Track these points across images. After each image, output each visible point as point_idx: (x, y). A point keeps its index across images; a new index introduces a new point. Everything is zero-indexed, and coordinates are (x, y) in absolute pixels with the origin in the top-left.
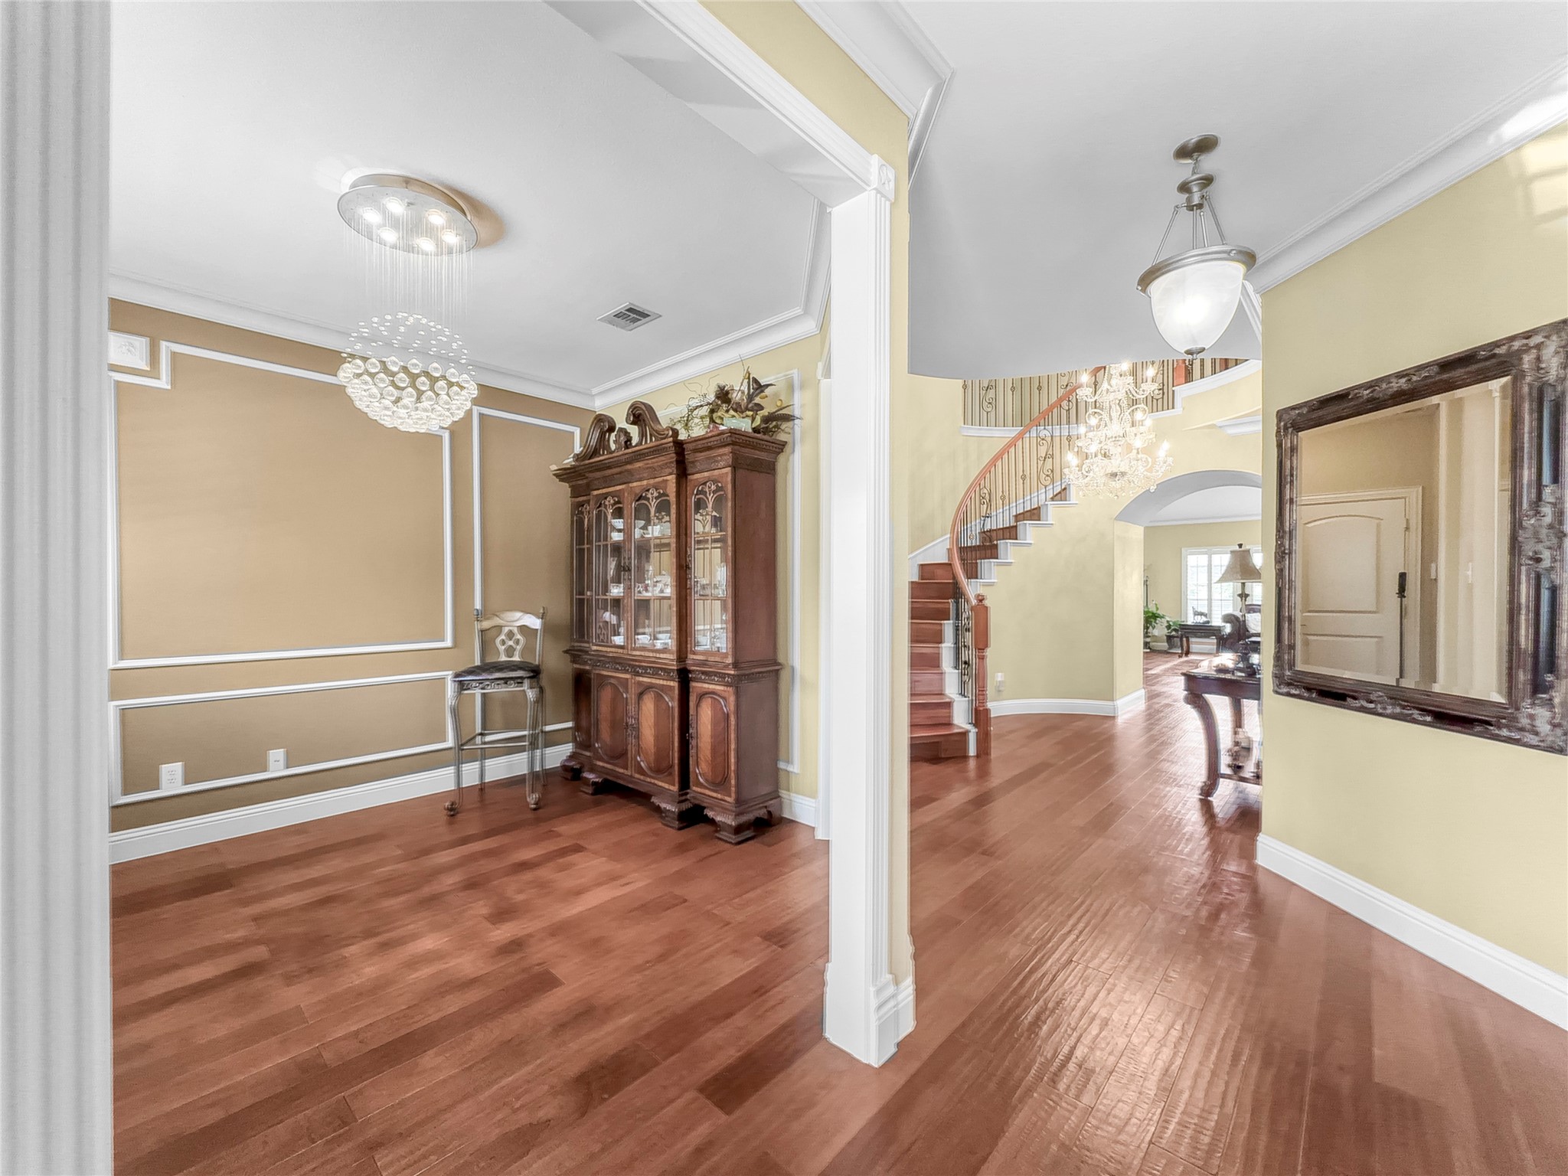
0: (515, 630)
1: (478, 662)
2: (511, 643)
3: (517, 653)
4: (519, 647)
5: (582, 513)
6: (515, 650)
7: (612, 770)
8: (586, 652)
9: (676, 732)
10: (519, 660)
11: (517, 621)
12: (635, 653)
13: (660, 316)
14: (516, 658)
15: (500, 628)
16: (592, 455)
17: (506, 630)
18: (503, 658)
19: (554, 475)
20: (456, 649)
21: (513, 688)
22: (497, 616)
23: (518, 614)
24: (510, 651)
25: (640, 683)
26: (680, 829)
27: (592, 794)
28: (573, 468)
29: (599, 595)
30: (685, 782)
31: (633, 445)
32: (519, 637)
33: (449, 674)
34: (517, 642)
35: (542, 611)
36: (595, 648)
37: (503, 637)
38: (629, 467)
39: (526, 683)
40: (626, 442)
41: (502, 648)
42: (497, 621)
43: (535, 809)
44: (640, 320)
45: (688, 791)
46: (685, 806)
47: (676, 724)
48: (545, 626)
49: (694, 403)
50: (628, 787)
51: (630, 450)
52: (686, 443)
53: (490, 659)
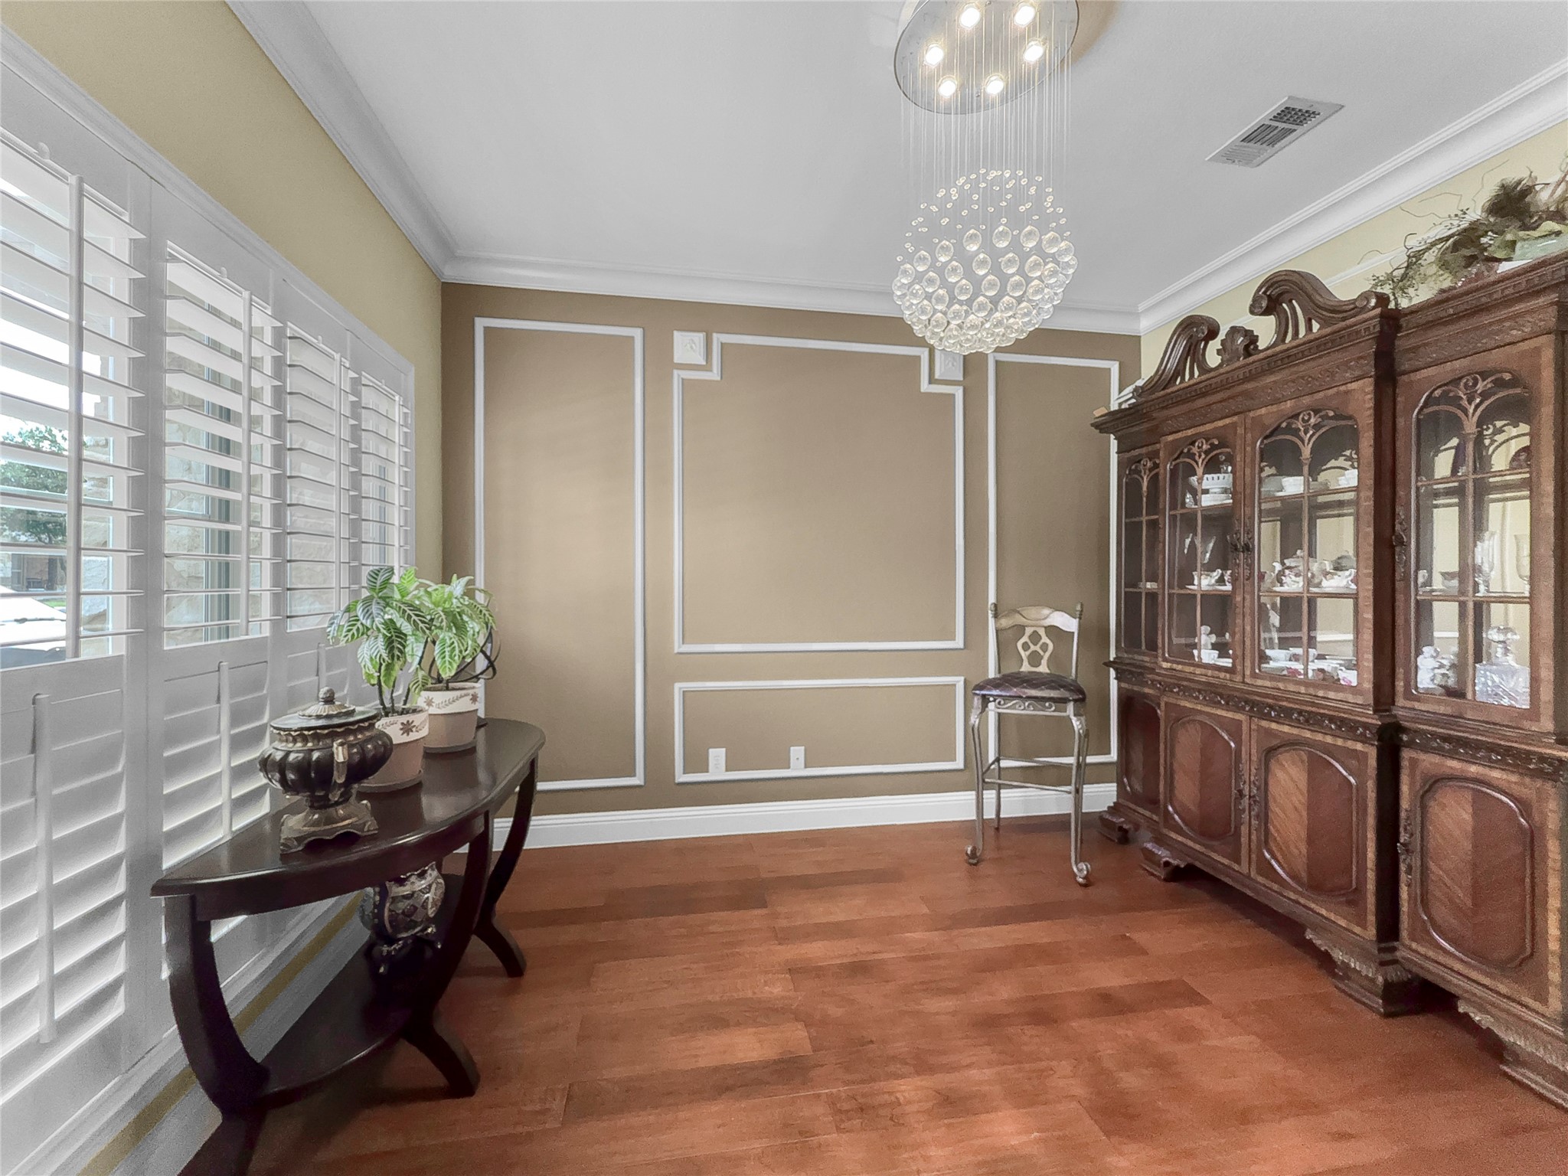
0: (1042, 632)
1: (992, 674)
2: (1037, 648)
3: (1044, 662)
4: (1048, 654)
5: (1139, 472)
6: (1042, 657)
7: (1202, 853)
8: (1152, 670)
9: (1371, 836)
10: (1048, 671)
11: (1045, 618)
12: (1259, 682)
13: (1343, 106)
14: (1043, 668)
15: (1021, 629)
16: (1167, 385)
17: (1029, 631)
18: (1026, 668)
19: (1092, 425)
20: (965, 651)
21: (1051, 711)
22: (1018, 612)
23: (1046, 611)
24: (1035, 659)
25: (1269, 732)
26: (1388, 1015)
27: (1165, 880)
28: (1132, 407)
29: (1173, 589)
30: (1389, 929)
31: (1260, 348)
32: (1045, 639)
33: (959, 681)
34: (1045, 647)
35: (1079, 608)
36: (1165, 665)
37: (1025, 639)
38: (1249, 386)
39: (1070, 707)
40: (1246, 348)
41: (1024, 654)
42: (1018, 619)
43: (1085, 886)
44: (1295, 130)
45: (1396, 944)
46: (1394, 974)
47: (1371, 821)
48: (1081, 628)
49: (1415, 243)
50: (1244, 894)
51: (1251, 359)
52: (1406, 315)
53: (1010, 669)
